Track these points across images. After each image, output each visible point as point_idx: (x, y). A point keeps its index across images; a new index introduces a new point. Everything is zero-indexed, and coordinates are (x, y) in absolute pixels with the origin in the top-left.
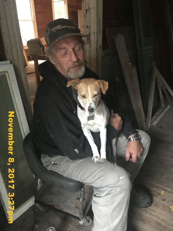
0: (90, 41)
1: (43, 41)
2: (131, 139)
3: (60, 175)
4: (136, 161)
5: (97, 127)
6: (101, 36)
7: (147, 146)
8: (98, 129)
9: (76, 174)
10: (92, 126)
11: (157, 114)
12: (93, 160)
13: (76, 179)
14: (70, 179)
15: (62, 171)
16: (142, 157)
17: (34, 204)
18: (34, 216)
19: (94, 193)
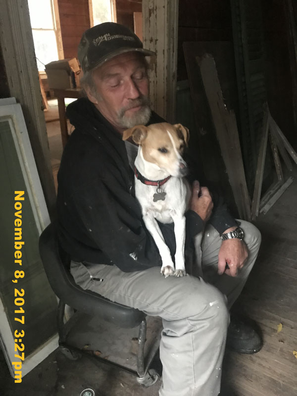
0: (156, 65)
1: (73, 65)
2: (227, 236)
3: (103, 297)
4: (236, 274)
5: (169, 214)
6: (174, 57)
7: (255, 248)
8: (171, 218)
9: (132, 296)
10: (161, 212)
11: (270, 193)
12: (161, 272)
13: (132, 306)
14: (121, 305)
15: (107, 291)
16: (247, 268)
17: (58, 348)
18: (58, 369)
19: (164, 330)
